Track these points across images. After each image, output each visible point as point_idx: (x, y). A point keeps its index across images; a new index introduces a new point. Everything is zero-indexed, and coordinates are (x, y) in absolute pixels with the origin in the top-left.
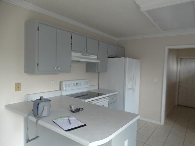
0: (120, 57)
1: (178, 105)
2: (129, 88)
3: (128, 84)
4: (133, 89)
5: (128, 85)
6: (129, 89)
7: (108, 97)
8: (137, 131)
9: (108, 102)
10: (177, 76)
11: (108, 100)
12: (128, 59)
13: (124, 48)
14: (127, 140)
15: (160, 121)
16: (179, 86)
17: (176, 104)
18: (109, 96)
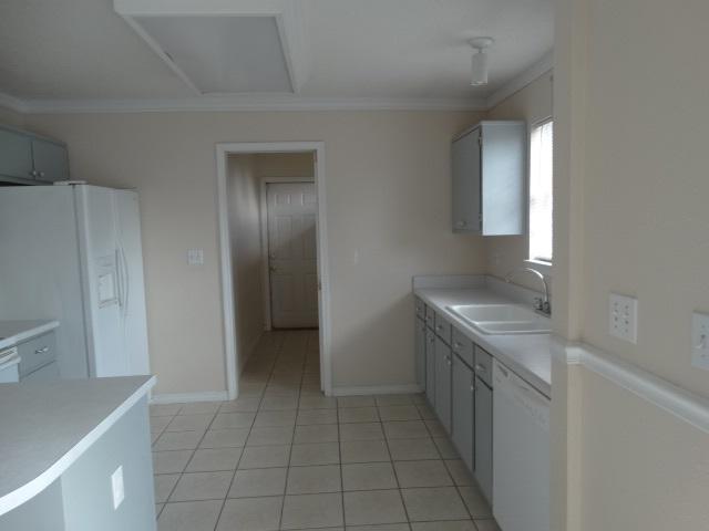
0: (50, 183)
1: (274, 329)
2: (103, 298)
3: (100, 284)
4: (120, 301)
5: (101, 288)
6: (103, 302)
7: (15, 349)
8: (153, 445)
9: (16, 368)
10: (261, 241)
11: (18, 360)
12: (85, 189)
13: (64, 146)
14: (120, 468)
15: (227, 389)
16: (271, 269)
17: (269, 328)
18: (18, 344)
